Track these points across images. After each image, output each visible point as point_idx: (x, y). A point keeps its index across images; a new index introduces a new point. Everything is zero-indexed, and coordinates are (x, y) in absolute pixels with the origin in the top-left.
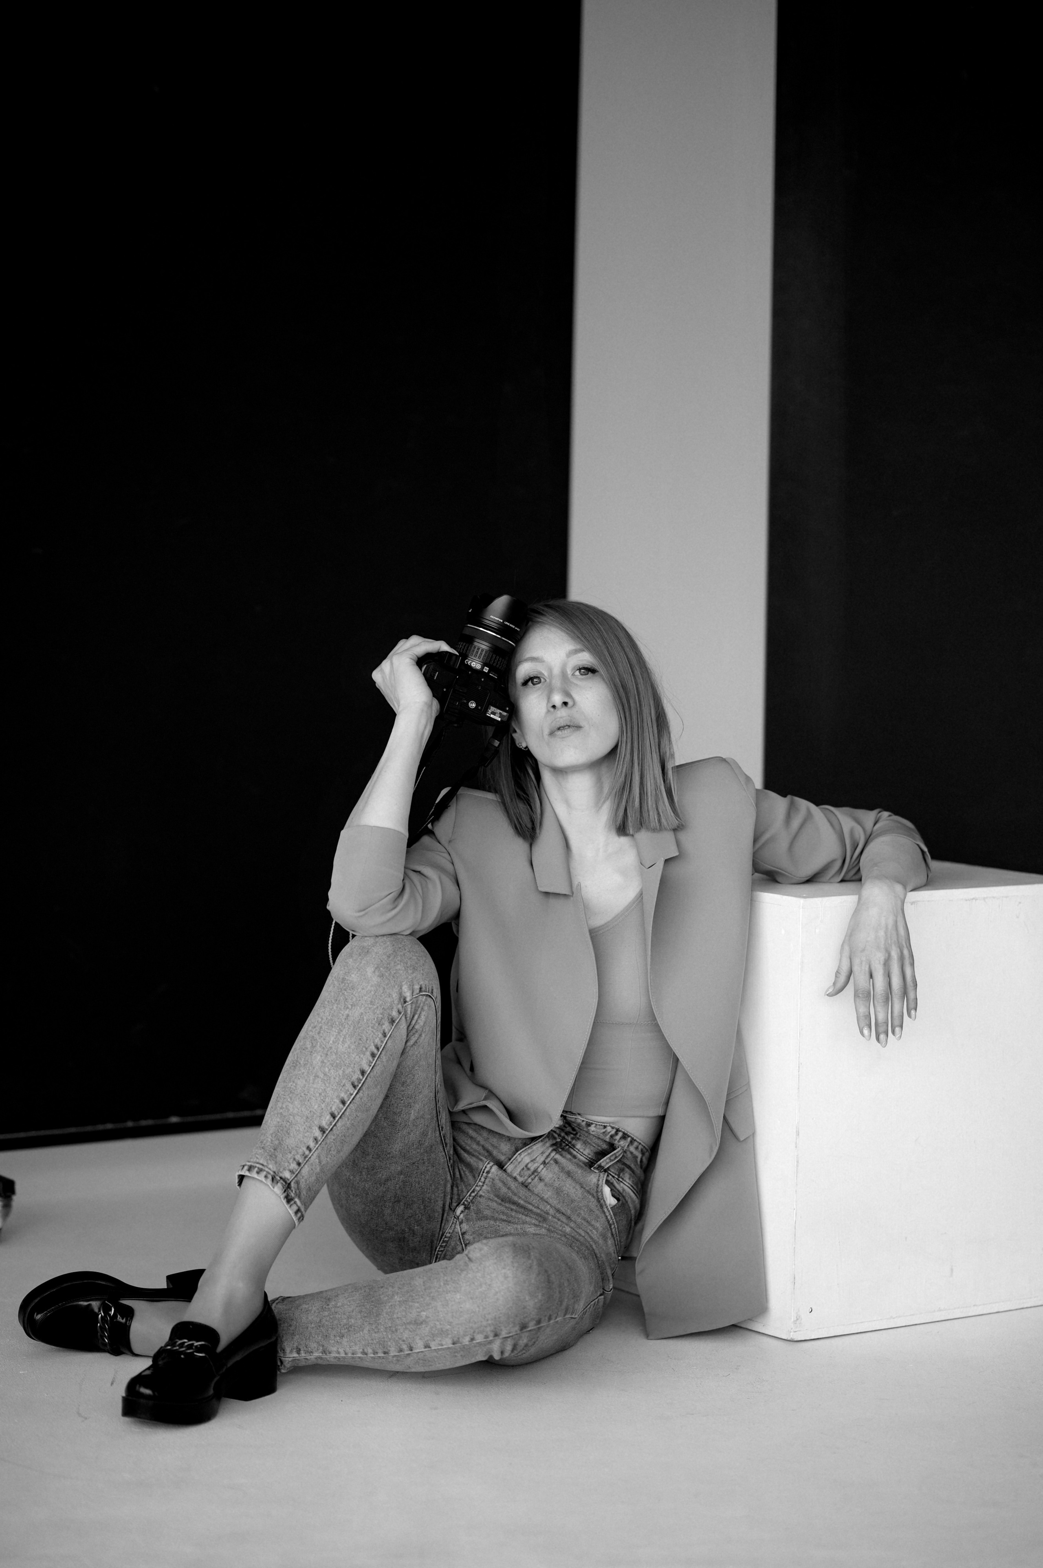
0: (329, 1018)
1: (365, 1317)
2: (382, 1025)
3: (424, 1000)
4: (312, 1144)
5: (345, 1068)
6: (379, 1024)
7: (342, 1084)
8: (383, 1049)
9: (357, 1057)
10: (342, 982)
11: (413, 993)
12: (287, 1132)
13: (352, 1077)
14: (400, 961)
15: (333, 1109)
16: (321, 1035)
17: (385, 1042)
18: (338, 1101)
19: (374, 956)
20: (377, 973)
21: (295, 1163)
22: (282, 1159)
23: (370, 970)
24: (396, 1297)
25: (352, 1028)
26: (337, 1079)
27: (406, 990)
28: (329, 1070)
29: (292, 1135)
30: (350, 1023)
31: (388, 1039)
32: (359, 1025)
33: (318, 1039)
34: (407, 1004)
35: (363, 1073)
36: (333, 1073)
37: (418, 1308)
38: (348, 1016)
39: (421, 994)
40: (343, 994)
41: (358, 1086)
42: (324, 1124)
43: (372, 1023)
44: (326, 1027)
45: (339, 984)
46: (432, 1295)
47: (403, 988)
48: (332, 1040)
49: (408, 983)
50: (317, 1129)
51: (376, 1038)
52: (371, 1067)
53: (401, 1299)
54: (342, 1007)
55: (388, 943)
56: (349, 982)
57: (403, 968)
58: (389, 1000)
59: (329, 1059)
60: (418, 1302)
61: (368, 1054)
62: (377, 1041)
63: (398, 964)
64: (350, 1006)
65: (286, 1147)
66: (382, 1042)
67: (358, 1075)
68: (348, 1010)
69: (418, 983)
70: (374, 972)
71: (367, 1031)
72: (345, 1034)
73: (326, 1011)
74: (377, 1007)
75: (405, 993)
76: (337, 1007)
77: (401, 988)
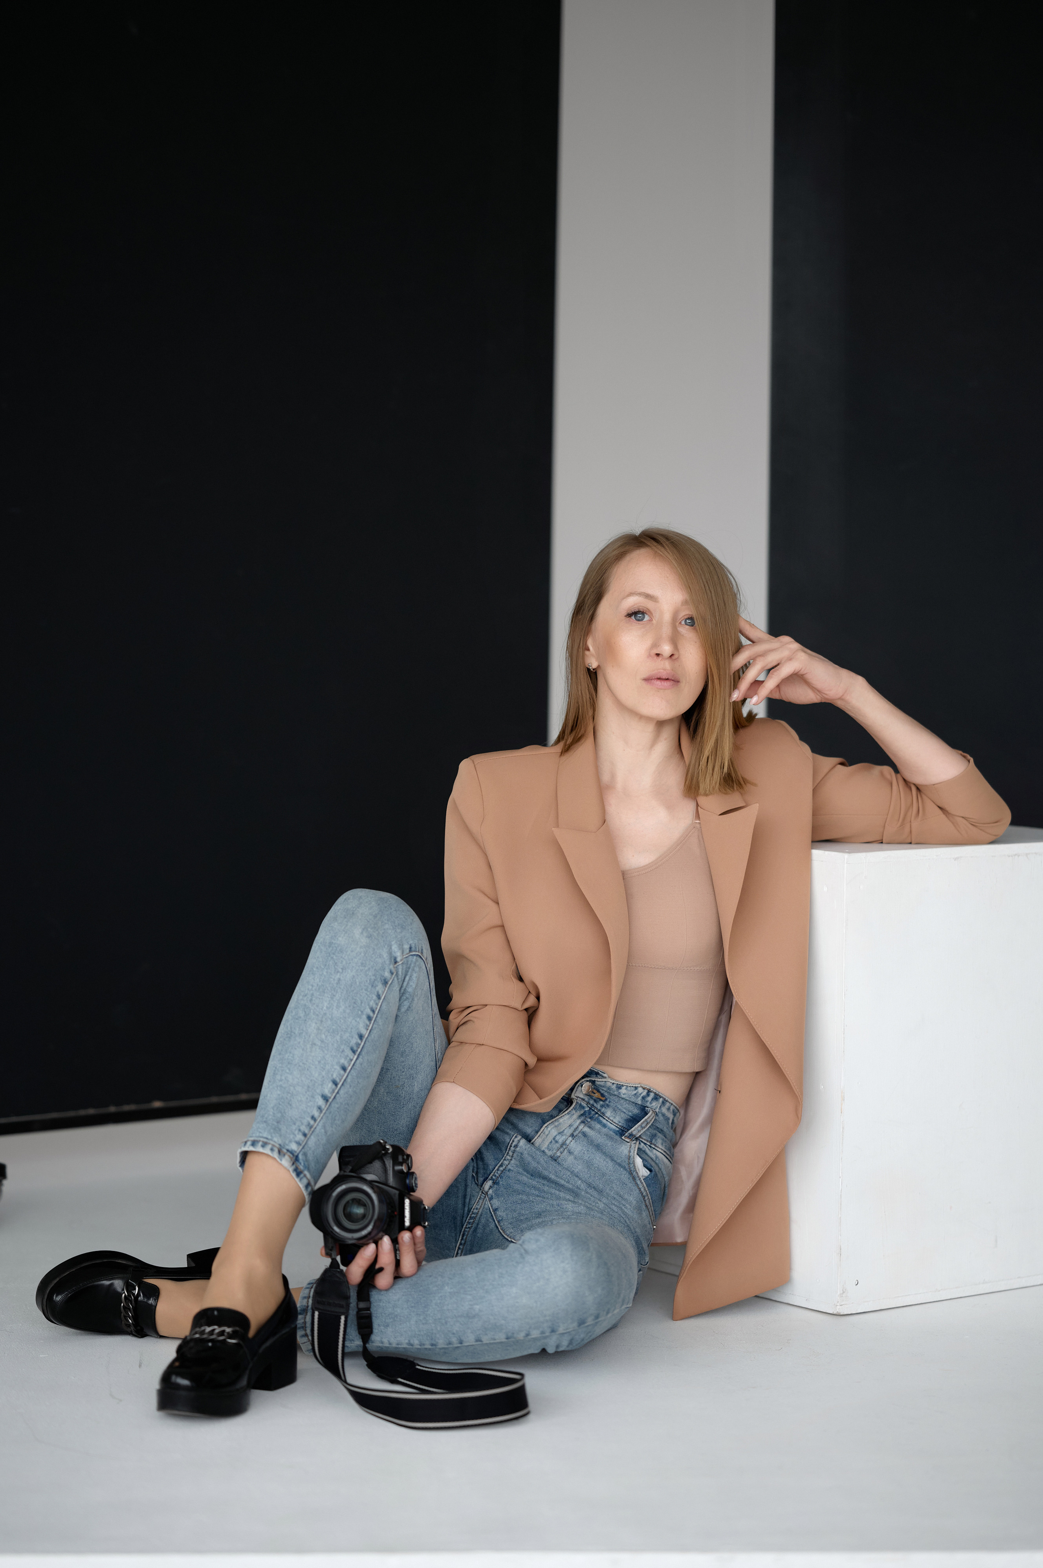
0: (320, 984)
1: (412, 1307)
2: (375, 987)
3: (414, 960)
4: (316, 1114)
5: (342, 1033)
6: (372, 986)
7: (341, 1050)
8: (378, 1012)
9: (353, 1021)
10: (330, 947)
11: (403, 953)
12: (289, 1103)
13: (350, 1042)
14: (388, 920)
15: (335, 1076)
16: (313, 1002)
17: (380, 1004)
18: (338, 1068)
19: (360, 917)
20: (365, 934)
21: (300, 1134)
22: (287, 1132)
23: (357, 932)
24: (446, 1288)
25: (345, 992)
26: (335, 1045)
27: (396, 950)
28: (326, 1037)
29: (294, 1105)
30: (342, 987)
31: (383, 1001)
32: (352, 989)
33: (310, 1006)
34: (398, 964)
35: (361, 1037)
36: (330, 1039)
37: (471, 1301)
38: (339, 980)
39: (411, 954)
40: (332, 958)
41: (357, 1051)
42: (327, 1092)
43: (365, 986)
44: (318, 994)
45: (327, 949)
46: (486, 1288)
47: (393, 948)
48: (325, 1005)
49: (398, 943)
50: (320, 1098)
51: (371, 1000)
52: (369, 1031)
53: (452, 1290)
54: (333, 972)
55: (373, 903)
56: (336, 945)
57: (392, 927)
58: (380, 961)
59: (325, 1026)
60: (470, 1295)
61: (364, 1017)
62: (372, 1003)
63: (386, 923)
64: (340, 970)
65: (289, 1120)
66: (377, 1004)
67: (355, 1040)
68: (339, 974)
69: (408, 943)
70: (362, 933)
71: (361, 994)
72: (338, 998)
73: (316, 977)
74: (369, 969)
75: (395, 952)
76: (327, 972)
77: (391, 948)
